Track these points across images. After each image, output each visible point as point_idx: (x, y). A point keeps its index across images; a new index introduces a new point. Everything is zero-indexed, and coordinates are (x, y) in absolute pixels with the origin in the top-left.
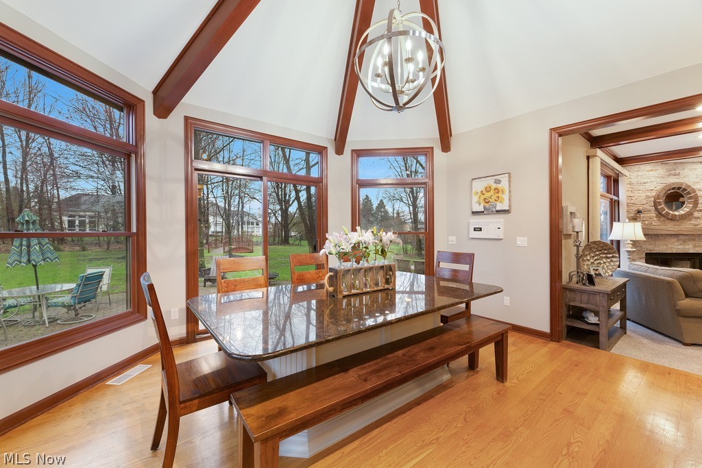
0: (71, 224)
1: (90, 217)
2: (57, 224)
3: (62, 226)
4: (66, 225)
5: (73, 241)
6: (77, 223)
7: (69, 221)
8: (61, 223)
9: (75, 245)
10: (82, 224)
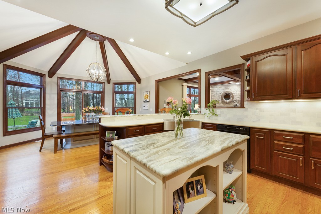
0: (27, 104)
1: (36, 101)
2: (20, 104)
3: (22, 105)
4: (24, 104)
5: (27, 111)
6: (29, 103)
7: (26, 103)
8: (22, 103)
9: (28, 113)
10: (32, 104)
